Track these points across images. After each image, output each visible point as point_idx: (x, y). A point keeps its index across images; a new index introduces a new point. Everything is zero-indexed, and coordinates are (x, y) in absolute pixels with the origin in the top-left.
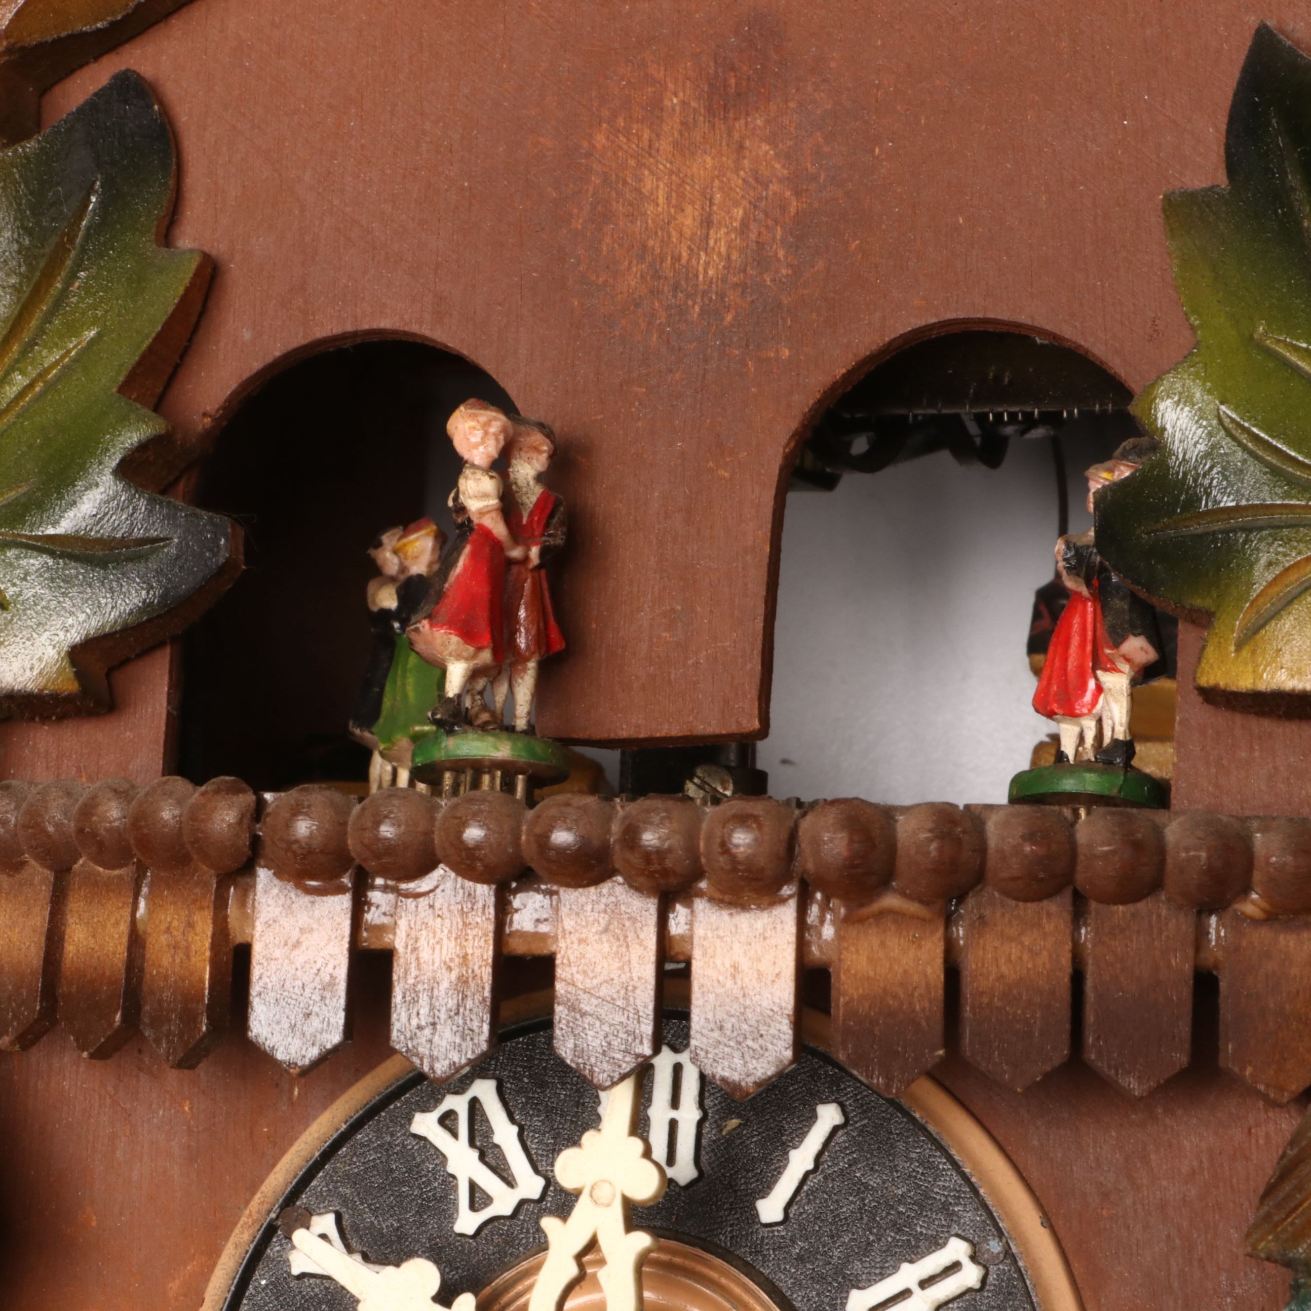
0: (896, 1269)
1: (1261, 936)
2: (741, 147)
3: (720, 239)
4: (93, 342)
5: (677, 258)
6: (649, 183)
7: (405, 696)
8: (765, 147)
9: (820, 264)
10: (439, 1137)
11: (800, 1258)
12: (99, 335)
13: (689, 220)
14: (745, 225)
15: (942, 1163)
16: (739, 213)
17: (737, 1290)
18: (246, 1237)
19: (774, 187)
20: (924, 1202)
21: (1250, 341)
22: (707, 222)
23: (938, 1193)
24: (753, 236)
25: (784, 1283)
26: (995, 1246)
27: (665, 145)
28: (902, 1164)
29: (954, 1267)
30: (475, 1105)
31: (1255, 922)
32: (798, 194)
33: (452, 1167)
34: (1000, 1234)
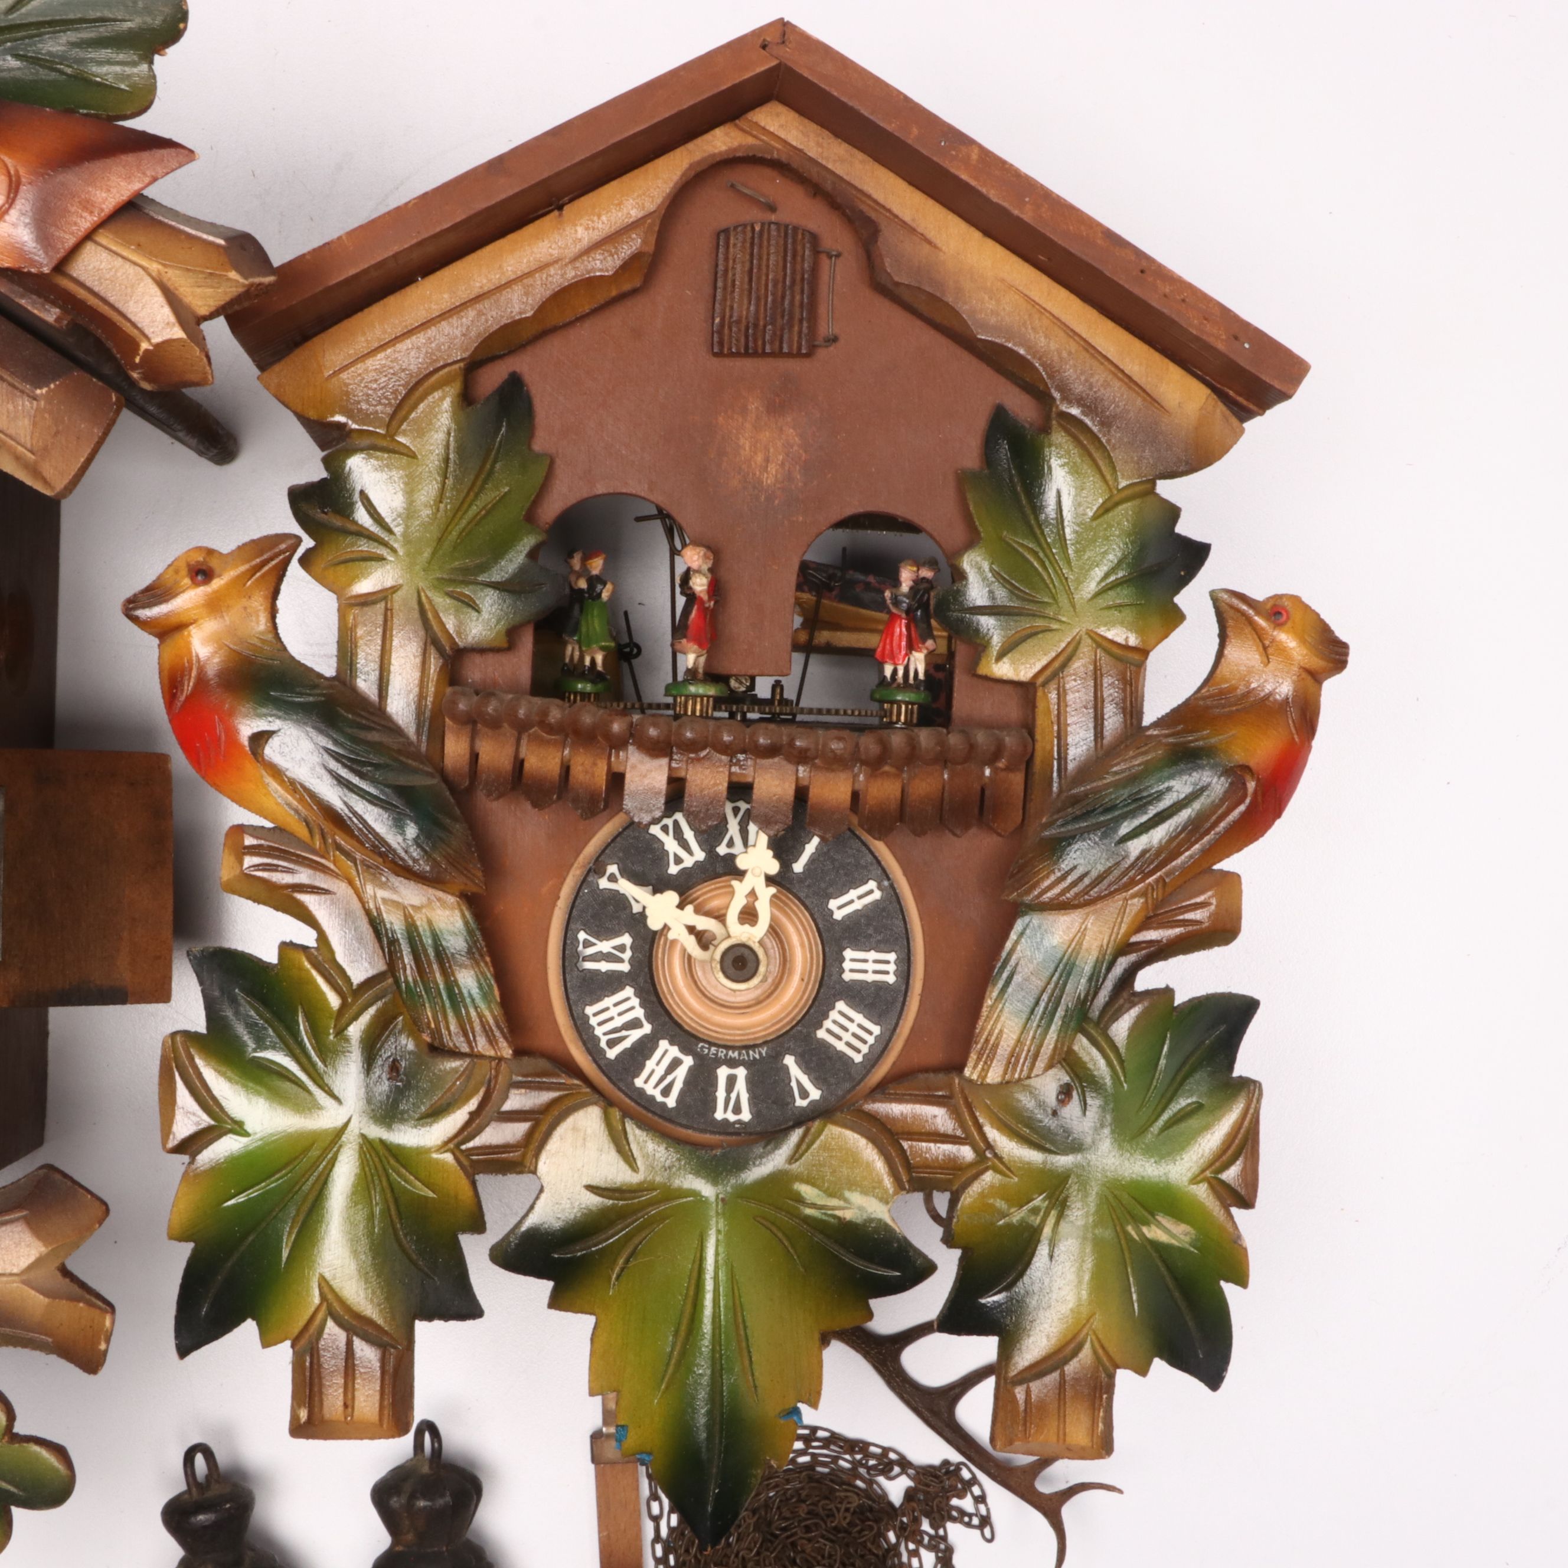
0: (848, 892)
1: (1003, 774)
2: (781, 430)
3: (773, 468)
4: (506, 493)
5: (754, 474)
6: (742, 441)
7: (594, 628)
8: (791, 430)
9: (815, 483)
10: (661, 835)
11: (809, 886)
12: (509, 491)
13: (759, 458)
14: (783, 464)
15: (864, 849)
16: (781, 457)
17: (784, 898)
18: (578, 872)
19: (796, 448)
20: (857, 866)
21: (1002, 539)
22: (767, 460)
23: (863, 862)
24: (787, 468)
25: (802, 895)
26: (886, 883)
27: (748, 425)
28: (850, 851)
29: (871, 892)
30: (676, 823)
31: (1002, 770)
32: (806, 452)
33: (666, 847)
34: (888, 879)
